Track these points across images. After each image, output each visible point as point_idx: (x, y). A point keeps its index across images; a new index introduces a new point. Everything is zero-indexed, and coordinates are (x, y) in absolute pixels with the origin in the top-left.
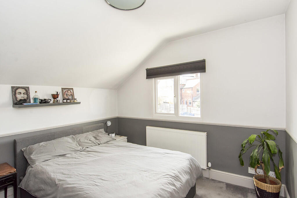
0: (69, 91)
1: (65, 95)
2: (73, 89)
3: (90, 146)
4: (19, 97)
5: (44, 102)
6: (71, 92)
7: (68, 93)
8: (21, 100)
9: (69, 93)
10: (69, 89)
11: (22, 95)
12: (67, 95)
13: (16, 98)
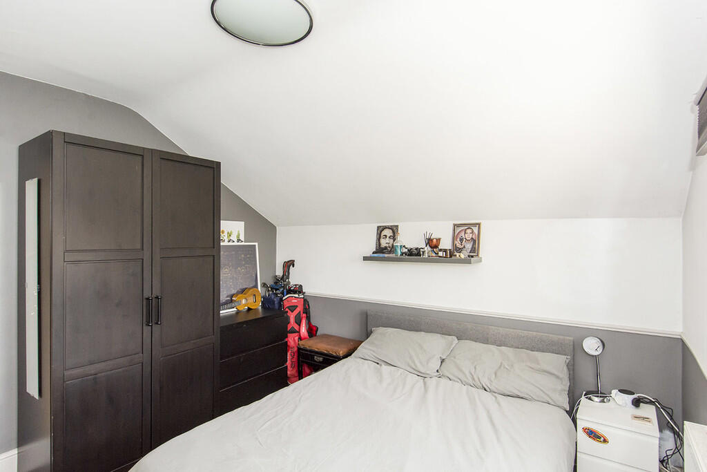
0: (469, 231)
1: (458, 240)
2: (479, 224)
3: (456, 379)
4: (384, 243)
5: (413, 254)
6: (473, 232)
7: (466, 235)
8: (386, 248)
9: (469, 236)
10: (469, 226)
11: (387, 240)
12: (461, 240)
13: (380, 244)
